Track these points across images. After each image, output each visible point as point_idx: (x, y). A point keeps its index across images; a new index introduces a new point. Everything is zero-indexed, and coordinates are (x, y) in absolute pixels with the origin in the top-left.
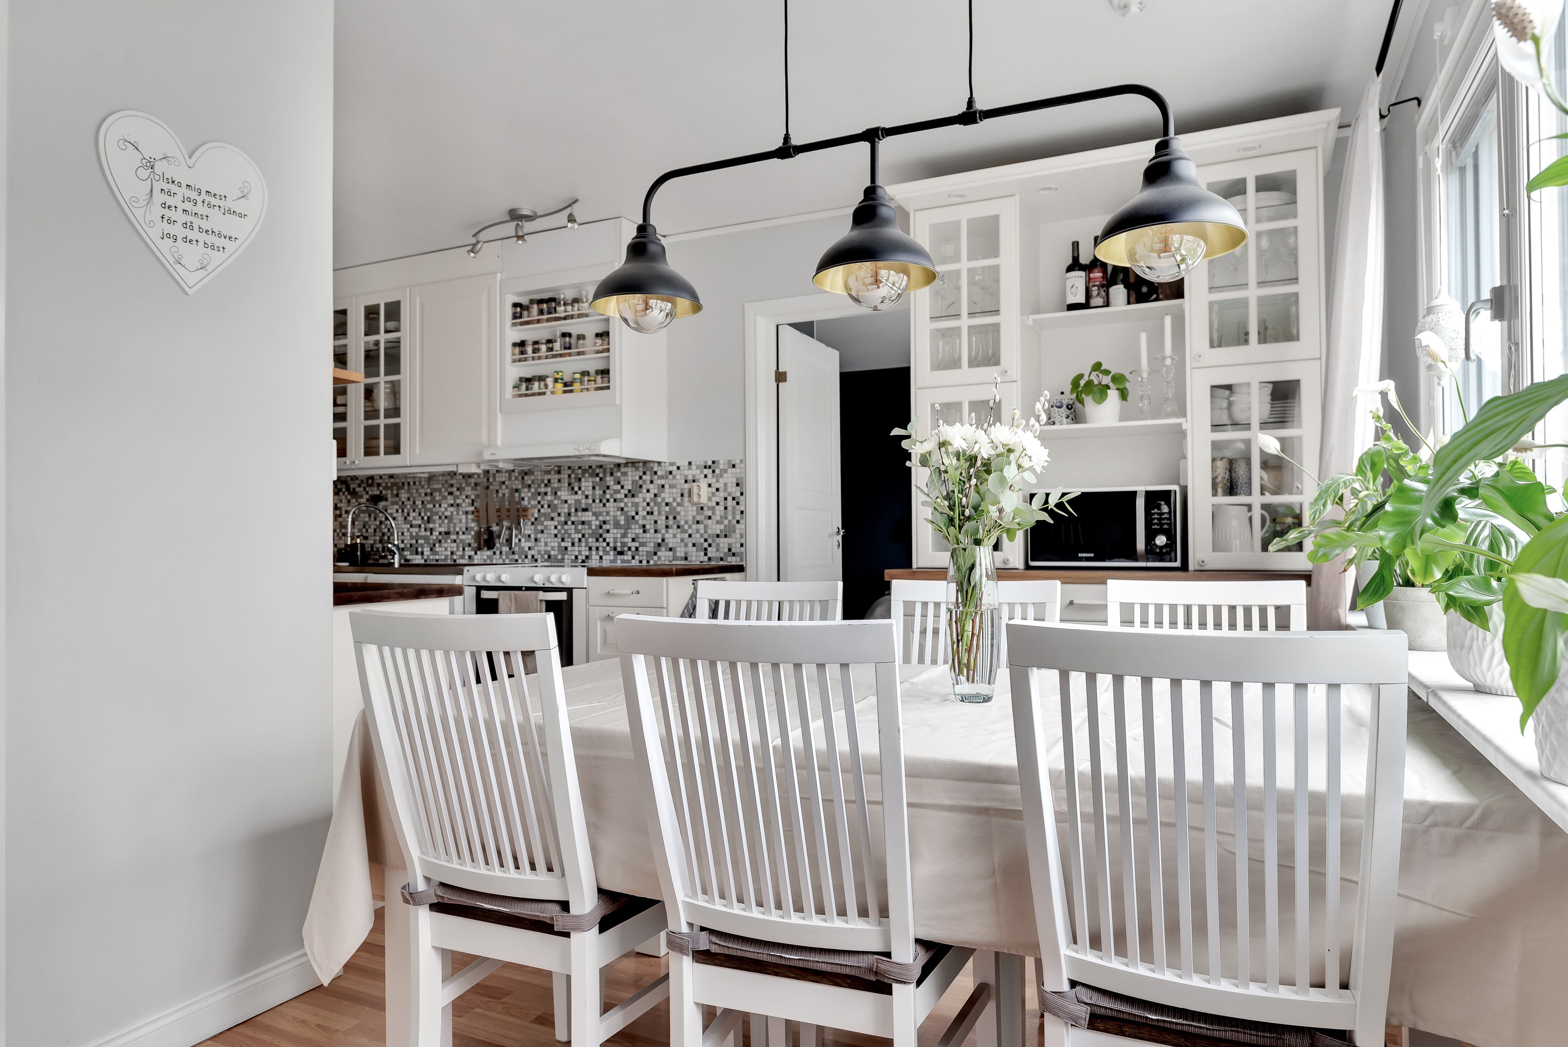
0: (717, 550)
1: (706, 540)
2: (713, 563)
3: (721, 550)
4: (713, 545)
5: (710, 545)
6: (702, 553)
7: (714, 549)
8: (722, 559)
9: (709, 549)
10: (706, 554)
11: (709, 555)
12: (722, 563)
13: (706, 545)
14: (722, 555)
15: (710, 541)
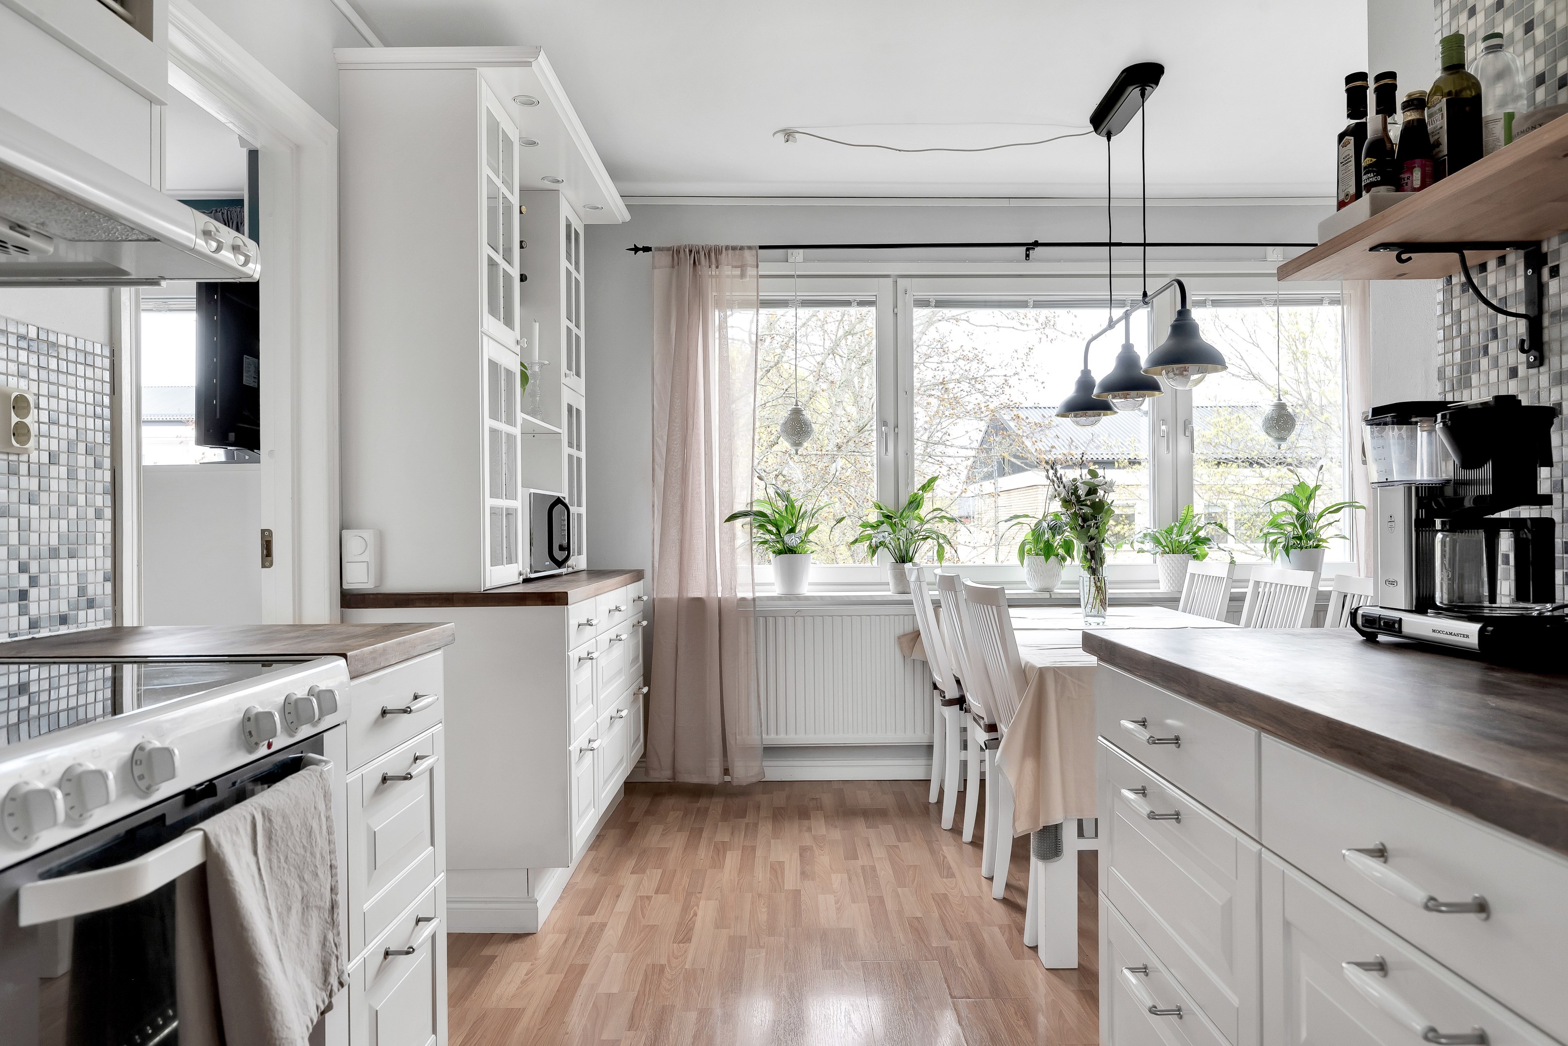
0: (54, 595)
1: (23, 568)
2: (44, 633)
3: (63, 592)
4: (43, 579)
5: (34, 581)
6: (14, 607)
7: (45, 592)
8: (64, 620)
9: (33, 593)
10: (23, 611)
11: (33, 610)
12: (63, 630)
13: (23, 581)
14: (64, 608)
15: (34, 568)
